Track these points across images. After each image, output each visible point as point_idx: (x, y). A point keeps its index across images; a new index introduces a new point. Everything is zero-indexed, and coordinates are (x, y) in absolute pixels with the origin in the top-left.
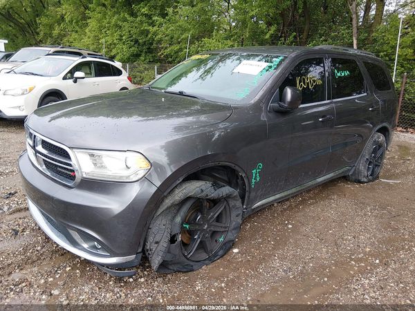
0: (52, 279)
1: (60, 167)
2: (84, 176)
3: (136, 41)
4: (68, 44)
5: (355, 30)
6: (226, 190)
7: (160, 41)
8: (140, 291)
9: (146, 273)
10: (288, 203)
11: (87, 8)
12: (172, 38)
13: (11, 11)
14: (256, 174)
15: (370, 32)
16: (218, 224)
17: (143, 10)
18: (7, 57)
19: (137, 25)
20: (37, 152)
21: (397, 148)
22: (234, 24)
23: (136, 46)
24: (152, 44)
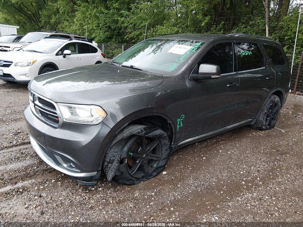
0: (42, 187)
1: (50, 115)
2: (65, 120)
3: (110, 27)
4: (61, 30)
5: (267, 20)
6: (159, 132)
7: (126, 28)
8: (98, 196)
9: (103, 185)
10: (206, 143)
11: (75, 3)
12: (135, 25)
13: (21, 5)
14: (180, 122)
15: (278, 21)
16: (153, 155)
17: (115, 5)
18: (18, 39)
19: (110, 16)
20: (35, 105)
21: (293, 106)
22: (179, 15)
23: (110, 30)
24: (120, 29)
